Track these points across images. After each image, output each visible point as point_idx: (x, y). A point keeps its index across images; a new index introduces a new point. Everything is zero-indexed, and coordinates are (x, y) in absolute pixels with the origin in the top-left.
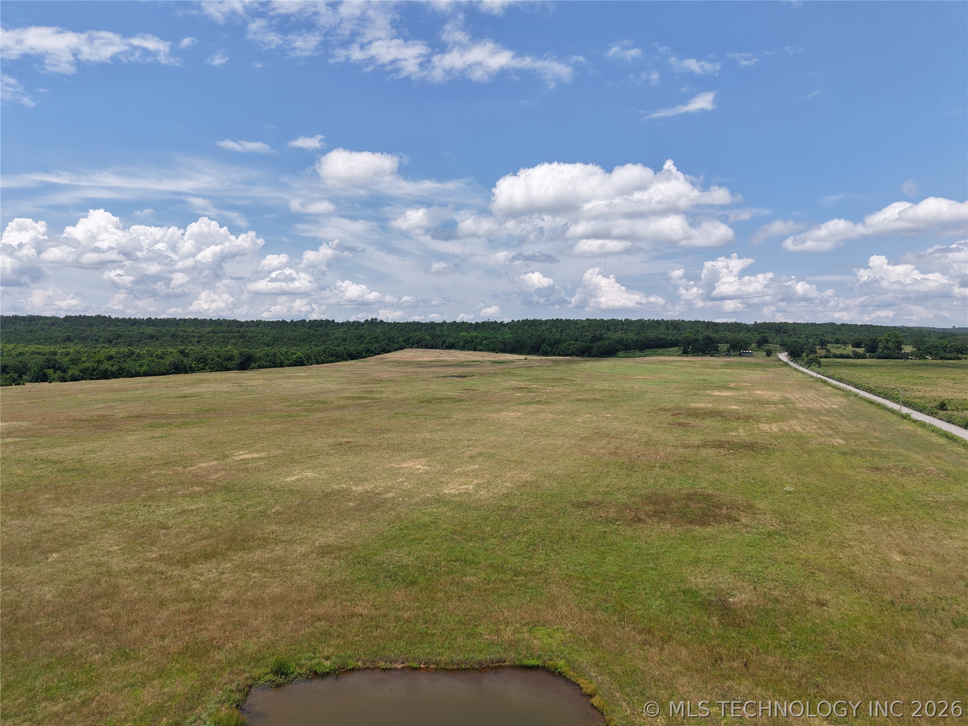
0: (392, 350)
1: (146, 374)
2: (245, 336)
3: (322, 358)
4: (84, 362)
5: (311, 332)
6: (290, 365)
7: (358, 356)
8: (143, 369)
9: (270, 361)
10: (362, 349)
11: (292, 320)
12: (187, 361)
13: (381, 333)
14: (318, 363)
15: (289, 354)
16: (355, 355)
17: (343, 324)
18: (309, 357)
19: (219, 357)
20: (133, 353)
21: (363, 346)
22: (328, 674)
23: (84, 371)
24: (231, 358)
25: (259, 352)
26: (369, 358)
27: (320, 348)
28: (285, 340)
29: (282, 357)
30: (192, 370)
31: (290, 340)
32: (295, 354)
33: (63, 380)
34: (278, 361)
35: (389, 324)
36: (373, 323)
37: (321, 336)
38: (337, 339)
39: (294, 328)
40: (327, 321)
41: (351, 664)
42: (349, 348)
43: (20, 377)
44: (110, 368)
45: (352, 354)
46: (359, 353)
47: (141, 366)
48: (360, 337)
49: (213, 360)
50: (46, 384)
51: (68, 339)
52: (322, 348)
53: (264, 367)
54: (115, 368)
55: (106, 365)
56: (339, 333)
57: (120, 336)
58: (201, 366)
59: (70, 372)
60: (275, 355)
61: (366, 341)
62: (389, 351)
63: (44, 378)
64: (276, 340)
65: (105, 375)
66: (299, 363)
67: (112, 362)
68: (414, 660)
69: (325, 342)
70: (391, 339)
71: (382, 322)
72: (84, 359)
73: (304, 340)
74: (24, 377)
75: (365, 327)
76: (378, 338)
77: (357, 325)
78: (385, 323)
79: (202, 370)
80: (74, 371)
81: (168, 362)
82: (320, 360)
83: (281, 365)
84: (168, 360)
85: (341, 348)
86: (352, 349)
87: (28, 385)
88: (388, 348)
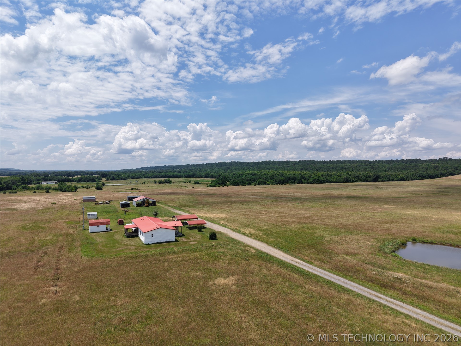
0: (456, 174)
1: (335, 182)
2: (374, 167)
3: (414, 177)
4: (313, 177)
5: (408, 165)
6: (397, 180)
7: (435, 177)
8: (334, 180)
9: (387, 178)
10: (437, 173)
11: (397, 160)
12: (351, 178)
13: (450, 165)
14: (412, 180)
15: (397, 175)
16: (433, 177)
17: (426, 161)
18: (407, 177)
19: (364, 176)
20: (328, 174)
21: (438, 171)
22: (427, 243)
23: (314, 180)
24: (369, 177)
25: (382, 174)
26: (442, 178)
27: (413, 173)
28: (394, 169)
29: (393, 176)
30: (353, 181)
31: (396, 169)
32: (400, 175)
33: (308, 183)
34: (391, 178)
35: (455, 160)
36: (445, 160)
37: (414, 167)
38: (422, 168)
39: (398, 164)
40: (417, 160)
41: (434, 242)
42: (429, 173)
43: (294, 182)
44: (323, 179)
45: (431, 176)
46: (435, 175)
47: (333, 179)
48: (436, 167)
49: (361, 177)
50: (303, 184)
51: (302, 169)
52: (414, 173)
53: (385, 181)
54: (324, 179)
55: (321, 178)
56: (424, 165)
57: (320, 168)
58: (357, 179)
59: (310, 181)
60: (390, 176)
61: (440, 169)
62: (455, 175)
63: (302, 183)
64: (389, 169)
65: (321, 182)
66: (402, 179)
67: (323, 177)
68: (454, 244)
69: (416, 170)
70: (456, 168)
71: (450, 159)
72: (313, 176)
73: (404, 169)
74: (296, 182)
75: (439, 162)
76: (448, 167)
77: (434, 161)
78: (452, 159)
79: (357, 181)
80: (311, 180)
81: (344, 178)
82: (413, 179)
83: (393, 180)
84: (343, 177)
85: (425, 173)
86: (431, 173)
87: (297, 184)
88: (454, 173)
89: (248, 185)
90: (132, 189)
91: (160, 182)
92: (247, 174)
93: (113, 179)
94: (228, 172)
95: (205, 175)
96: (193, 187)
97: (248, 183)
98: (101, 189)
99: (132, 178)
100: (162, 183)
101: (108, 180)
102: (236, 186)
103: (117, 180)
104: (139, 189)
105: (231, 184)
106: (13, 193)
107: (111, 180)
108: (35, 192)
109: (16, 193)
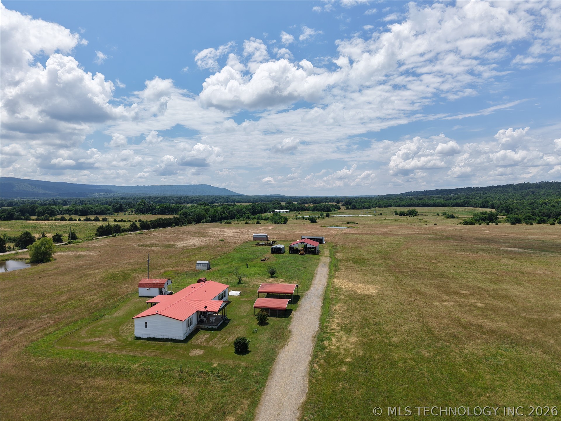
89: (539, 222)
90: (348, 223)
91: (402, 214)
92: (556, 202)
93: (354, 208)
94: (527, 198)
95: (482, 203)
96: (435, 224)
97: (538, 221)
98: (316, 222)
99: (380, 207)
100: (404, 215)
101: (348, 208)
102: (513, 223)
103: (359, 209)
104: (357, 224)
105: (507, 220)
106: (228, 223)
107: (352, 208)
108: (246, 223)
109: (230, 223)
